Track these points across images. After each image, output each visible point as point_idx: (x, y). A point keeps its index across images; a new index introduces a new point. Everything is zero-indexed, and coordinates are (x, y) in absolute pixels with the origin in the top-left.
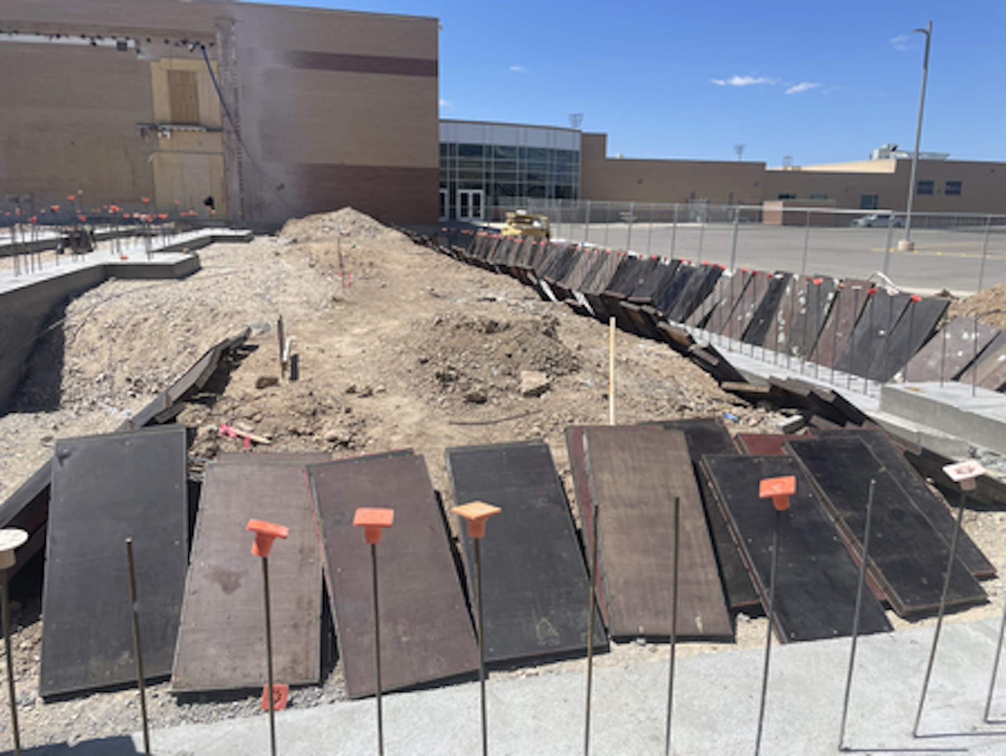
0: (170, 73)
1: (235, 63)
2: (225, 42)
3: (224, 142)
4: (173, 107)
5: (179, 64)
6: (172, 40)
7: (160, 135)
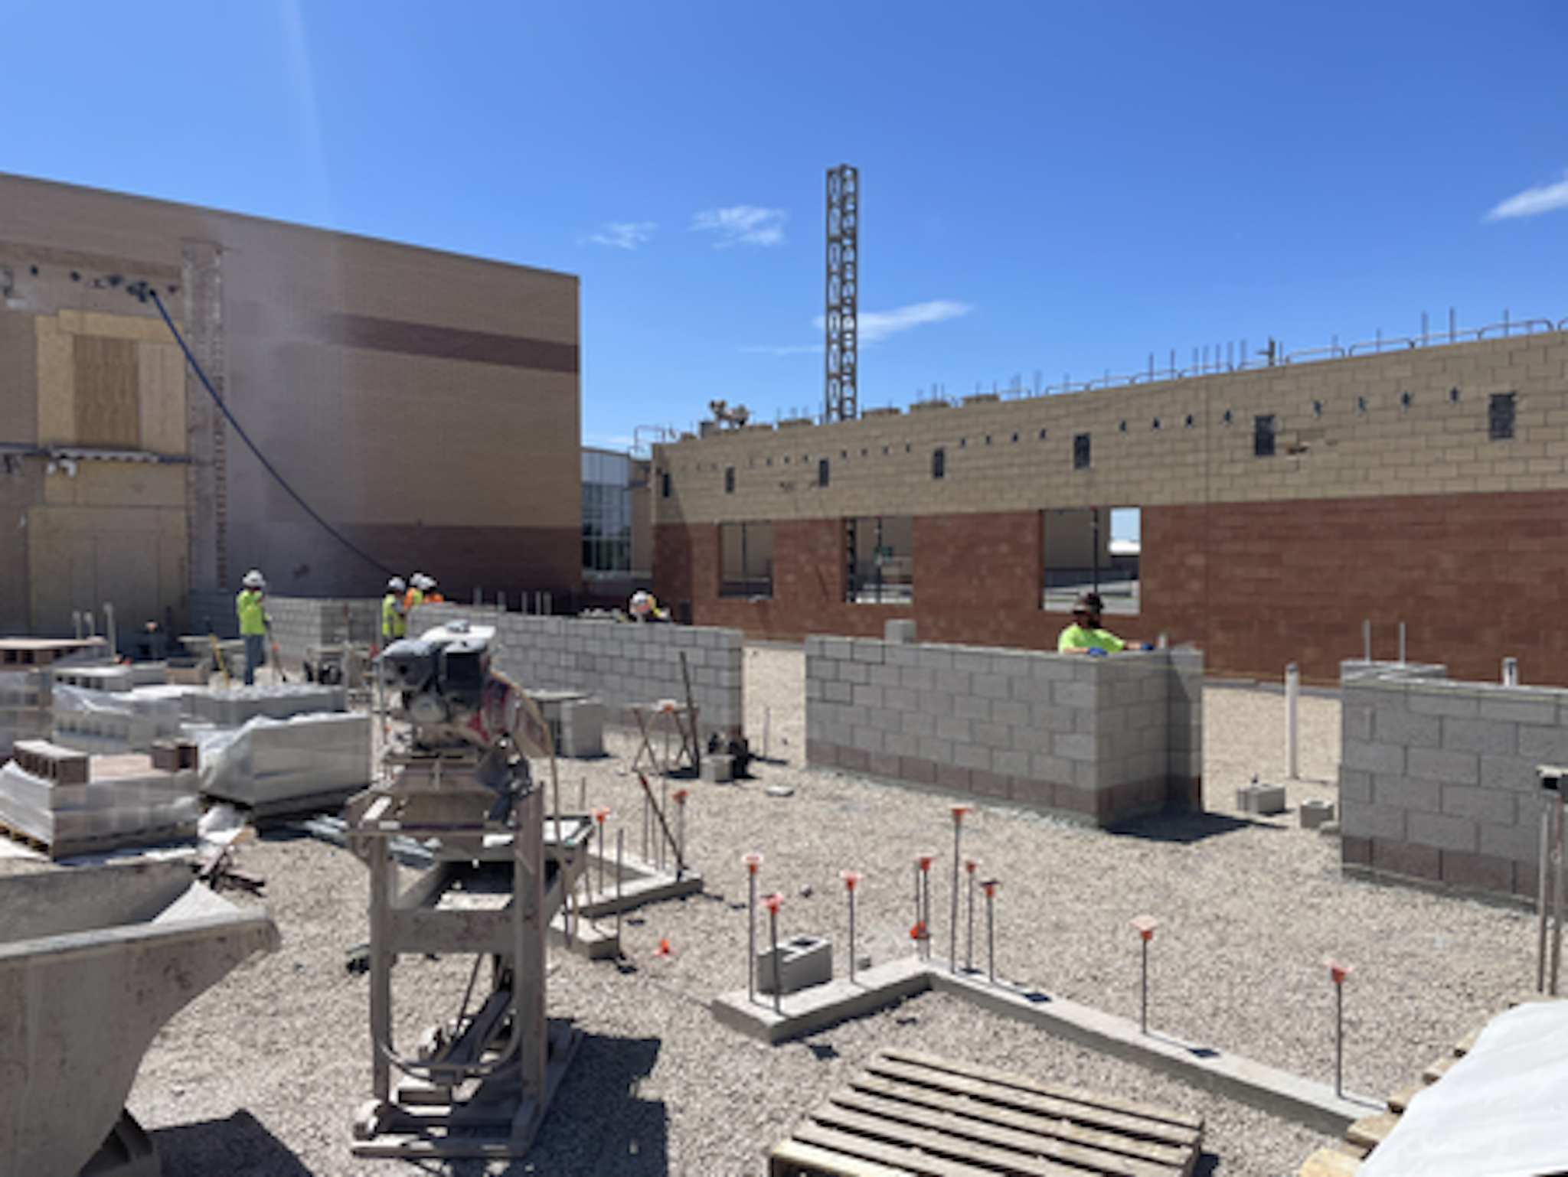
0: (80, 341)
1: (220, 328)
2: (200, 288)
3: (188, 484)
4: (82, 411)
5: (100, 324)
6: (86, 273)
7: (51, 468)
